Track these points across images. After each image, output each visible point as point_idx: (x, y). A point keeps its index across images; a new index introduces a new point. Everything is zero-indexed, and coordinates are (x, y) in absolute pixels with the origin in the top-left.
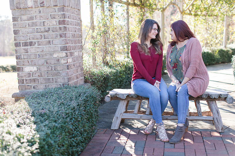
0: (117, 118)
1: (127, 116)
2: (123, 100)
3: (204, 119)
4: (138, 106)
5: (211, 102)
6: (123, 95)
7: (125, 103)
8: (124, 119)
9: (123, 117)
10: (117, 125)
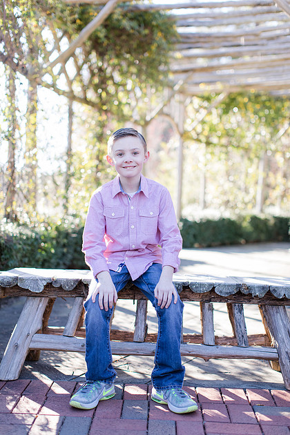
0: (17, 346)
1: (42, 342)
2: (35, 295)
3: (255, 354)
4: (76, 314)
5: (274, 308)
6: (35, 281)
7: (41, 305)
8: (38, 350)
9: (33, 346)
10: (13, 369)
